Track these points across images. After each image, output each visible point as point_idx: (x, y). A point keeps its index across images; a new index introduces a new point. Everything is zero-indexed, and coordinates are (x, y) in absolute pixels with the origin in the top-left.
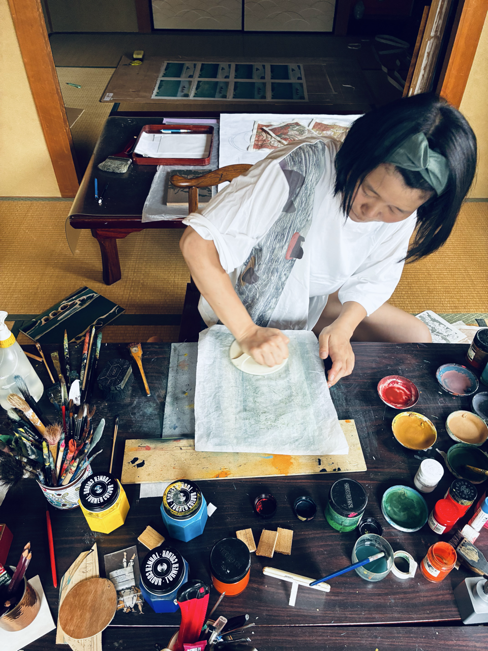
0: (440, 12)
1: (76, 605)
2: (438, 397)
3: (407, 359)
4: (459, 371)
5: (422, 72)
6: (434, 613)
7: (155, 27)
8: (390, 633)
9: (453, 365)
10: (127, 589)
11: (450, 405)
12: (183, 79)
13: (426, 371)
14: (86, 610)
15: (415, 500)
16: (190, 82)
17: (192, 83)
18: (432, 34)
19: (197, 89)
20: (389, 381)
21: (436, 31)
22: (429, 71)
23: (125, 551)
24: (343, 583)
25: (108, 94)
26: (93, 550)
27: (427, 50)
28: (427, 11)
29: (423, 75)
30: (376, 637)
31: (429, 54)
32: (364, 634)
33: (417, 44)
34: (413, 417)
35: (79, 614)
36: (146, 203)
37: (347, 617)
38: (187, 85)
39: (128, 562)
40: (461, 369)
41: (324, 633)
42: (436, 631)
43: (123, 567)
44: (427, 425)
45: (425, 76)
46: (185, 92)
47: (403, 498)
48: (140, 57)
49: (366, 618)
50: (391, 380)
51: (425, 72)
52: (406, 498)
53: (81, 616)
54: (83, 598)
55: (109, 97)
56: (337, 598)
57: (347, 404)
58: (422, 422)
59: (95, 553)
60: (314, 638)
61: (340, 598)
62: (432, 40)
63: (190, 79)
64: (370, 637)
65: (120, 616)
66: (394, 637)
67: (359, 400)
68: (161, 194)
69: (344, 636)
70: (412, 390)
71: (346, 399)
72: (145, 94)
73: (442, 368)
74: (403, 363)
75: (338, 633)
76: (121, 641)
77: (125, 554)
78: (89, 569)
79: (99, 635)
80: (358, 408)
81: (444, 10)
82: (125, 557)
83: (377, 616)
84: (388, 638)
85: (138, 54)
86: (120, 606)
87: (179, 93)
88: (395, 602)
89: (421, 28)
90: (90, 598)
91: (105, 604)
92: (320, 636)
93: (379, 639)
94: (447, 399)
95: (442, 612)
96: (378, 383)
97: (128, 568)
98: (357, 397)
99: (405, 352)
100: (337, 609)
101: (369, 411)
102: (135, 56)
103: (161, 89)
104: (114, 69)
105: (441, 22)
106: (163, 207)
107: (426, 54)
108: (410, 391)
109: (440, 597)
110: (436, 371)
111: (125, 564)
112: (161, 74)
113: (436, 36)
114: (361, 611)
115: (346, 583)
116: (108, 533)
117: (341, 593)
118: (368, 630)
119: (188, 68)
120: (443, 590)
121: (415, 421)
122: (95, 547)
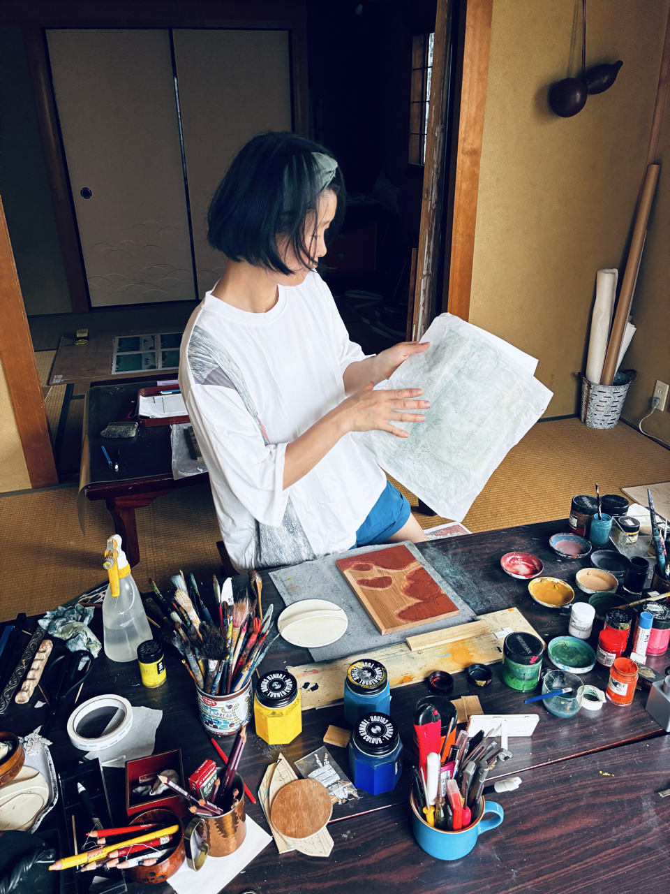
0: (428, 252)
1: (287, 809)
2: (558, 564)
3: (516, 540)
4: (568, 538)
5: (422, 309)
6: (637, 729)
7: (93, 305)
8: (606, 756)
9: (561, 535)
10: (334, 784)
11: (572, 568)
12: (143, 351)
13: (538, 547)
14: (300, 810)
15: (577, 647)
16: (153, 354)
17: (156, 354)
18: (425, 273)
19: (163, 359)
20: (509, 559)
21: (428, 270)
22: (428, 307)
23: (315, 753)
24: (544, 727)
25: (55, 376)
26: (281, 760)
27: (422, 288)
28: (416, 252)
29: (423, 311)
30: (595, 762)
31: (424, 291)
32: (583, 762)
33: (412, 284)
34: (545, 582)
35: (295, 815)
36: (173, 460)
37: (560, 753)
38: (150, 357)
39: (323, 762)
40: (570, 537)
41: (545, 771)
42: (646, 744)
43: (318, 767)
44: (560, 586)
45: (425, 312)
46: (151, 363)
47: (566, 648)
48: (86, 335)
49: (579, 749)
50: (511, 557)
51: (424, 308)
52: (568, 648)
53: (297, 816)
54: (292, 801)
55: (58, 379)
56: (544, 740)
57: (478, 586)
58: (554, 584)
59: (284, 761)
60: (538, 777)
61: (547, 739)
62: (425, 278)
63: (152, 351)
64: (589, 763)
65: (338, 810)
66: (611, 758)
67: (487, 581)
68: (185, 450)
69: (565, 769)
70: (534, 561)
71: (475, 583)
72: (101, 371)
73: (553, 538)
74: (514, 544)
75: (558, 768)
76: (349, 832)
77: (316, 755)
78: (284, 776)
79: (324, 829)
80: (490, 587)
81: (431, 250)
82: (317, 758)
83: (588, 745)
84: (606, 760)
85: (83, 333)
86: (333, 800)
87: (143, 366)
88: (598, 731)
89: (412, 269)
90: (300, 799)
91: (318, 800)
92: (543, 774)
93: (598, 763)
94: (568, 565)
95: (644, 727)
96: (500, 561)
97: (325, 767)
98: (483, 578)
99: (512, 535)
100: (549, 748)
101: (501, 588)
102: (78, 336)
103: (120, 364)
104: (55, 351)
105: (431, 261)
106: (194, 462)
107: (422, 292)
108: (533, 564)
109: (636, 716)
110: (549, 544)
111: (320, 764)
112: (116, 349)
113: (428, 274)
114: (571, 745)
115: (547, 727)
116: (289, 743)
117: (546, 735)
118: (585, 758)
119: (145, 341)
120: (636, 710)
121: (548, 585)
122: (281, 756)
